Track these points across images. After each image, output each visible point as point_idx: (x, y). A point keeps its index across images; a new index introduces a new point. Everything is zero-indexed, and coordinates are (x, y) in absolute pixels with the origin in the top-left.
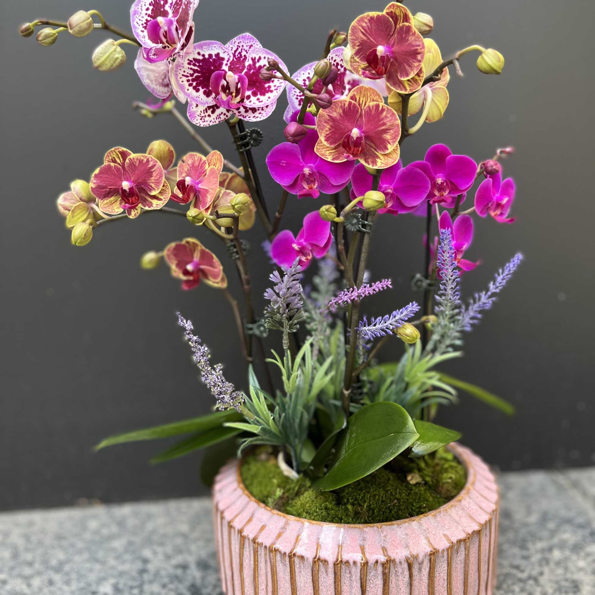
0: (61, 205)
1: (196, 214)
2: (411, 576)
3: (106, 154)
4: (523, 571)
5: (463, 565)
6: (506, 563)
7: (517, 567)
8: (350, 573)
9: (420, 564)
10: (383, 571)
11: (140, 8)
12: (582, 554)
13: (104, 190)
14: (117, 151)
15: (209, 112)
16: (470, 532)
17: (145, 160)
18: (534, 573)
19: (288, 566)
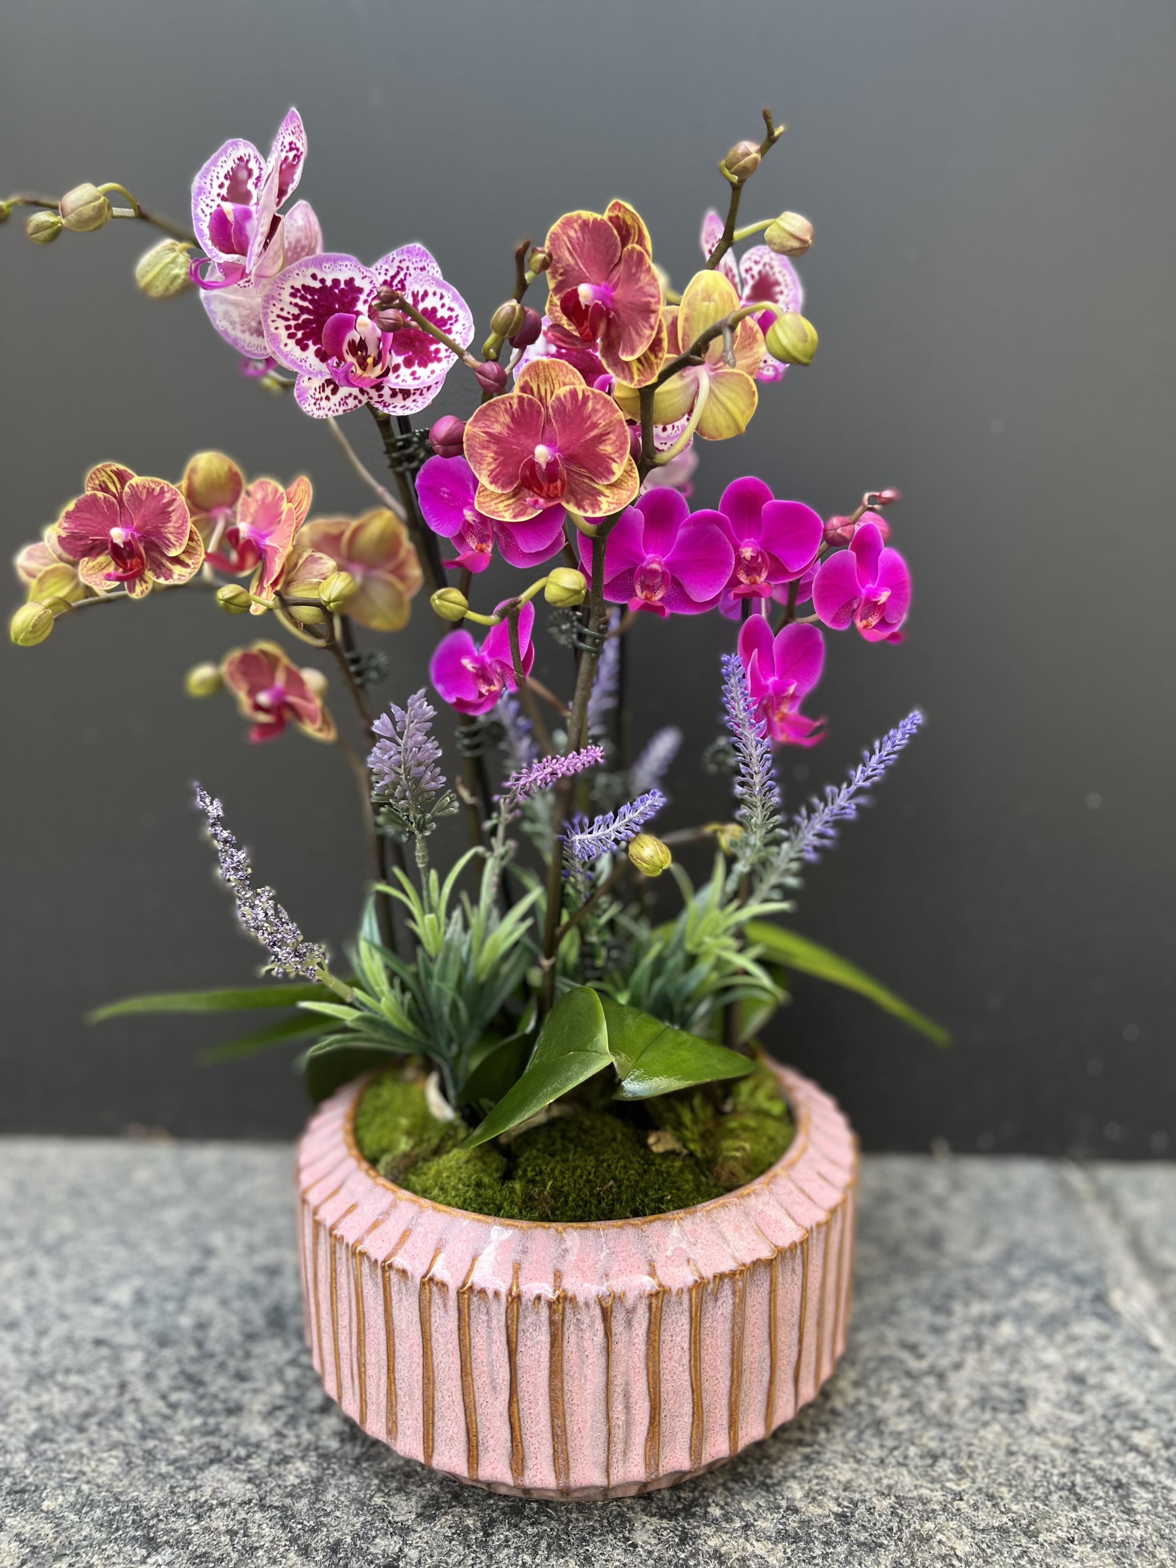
0: (23, 568)
1: (232, 595)
2: (608, 1333)
3: (88, 475)
4: (921, 1357)
5: (728, 1325)
6: (892, 1335)
7: (913, 1348)
8: (488, 1313)
9: (628, 1312)
10: (550, 1317)
12: (1060, 1337)
13: (83, 543)
14: (108, 470)
16: (748, 1260)
17: (158, 489)
18: (944, 1363)
19: (381, 1285)
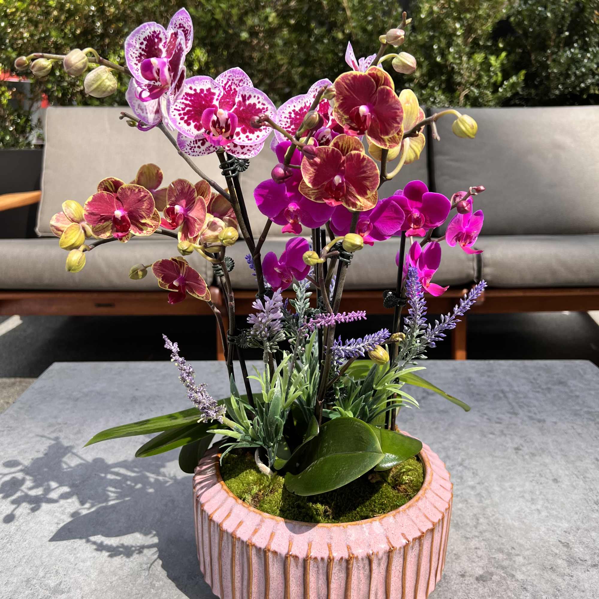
1: (187, 247)
2: (371, 570)
5: (416, 559)
9: (379, 560)
10: (346, 567)
11: (134, 41)
13: (97, 217)
14: (110, 180)
15: (199, 144)
16: (425, 531)
17: (137, 190)
